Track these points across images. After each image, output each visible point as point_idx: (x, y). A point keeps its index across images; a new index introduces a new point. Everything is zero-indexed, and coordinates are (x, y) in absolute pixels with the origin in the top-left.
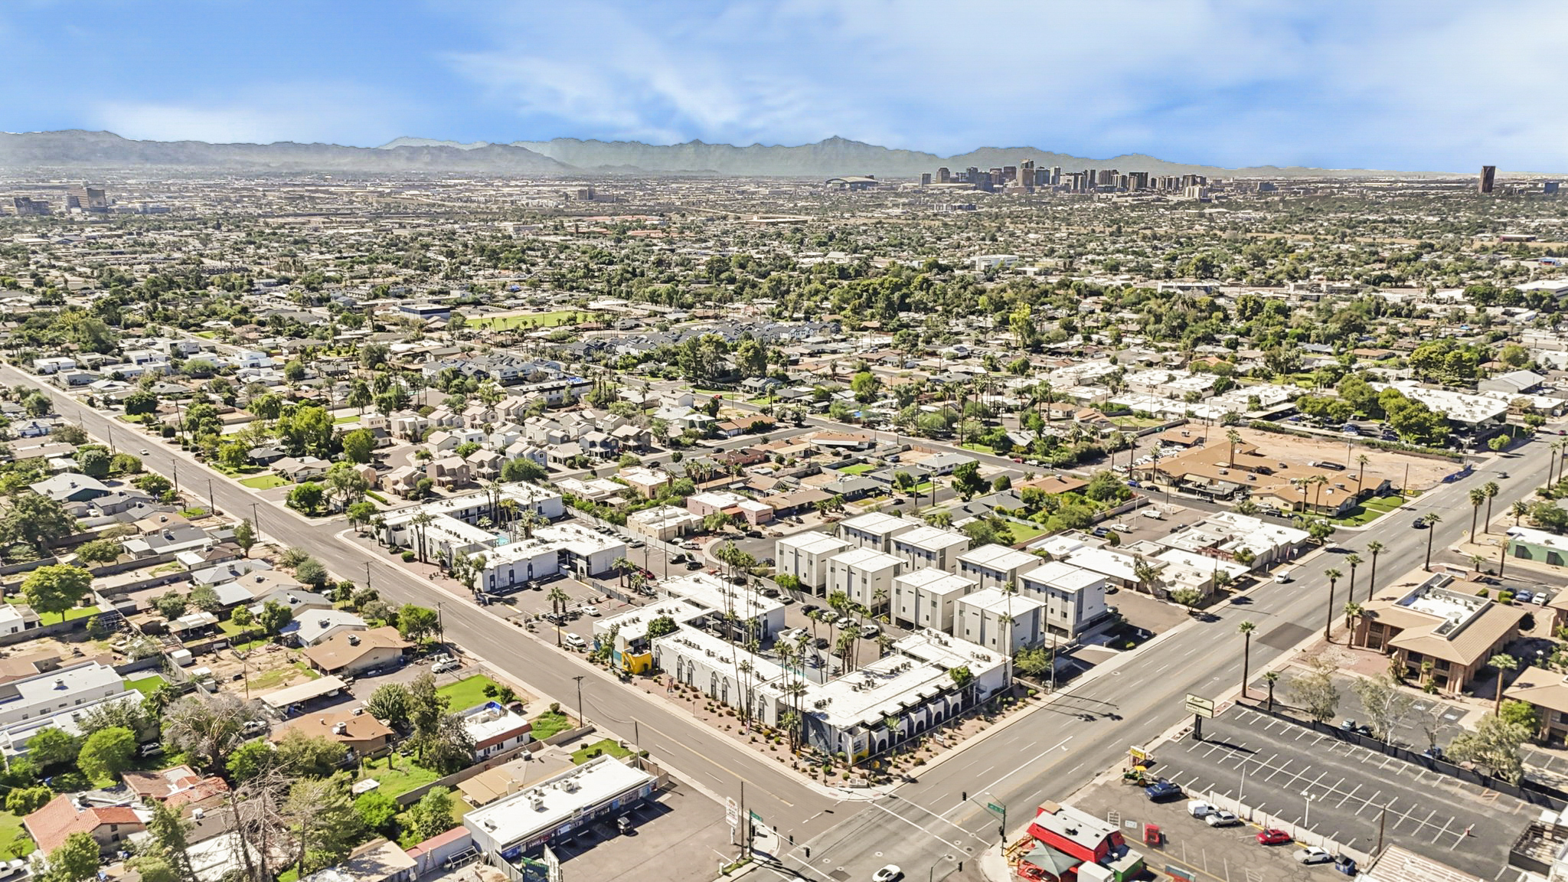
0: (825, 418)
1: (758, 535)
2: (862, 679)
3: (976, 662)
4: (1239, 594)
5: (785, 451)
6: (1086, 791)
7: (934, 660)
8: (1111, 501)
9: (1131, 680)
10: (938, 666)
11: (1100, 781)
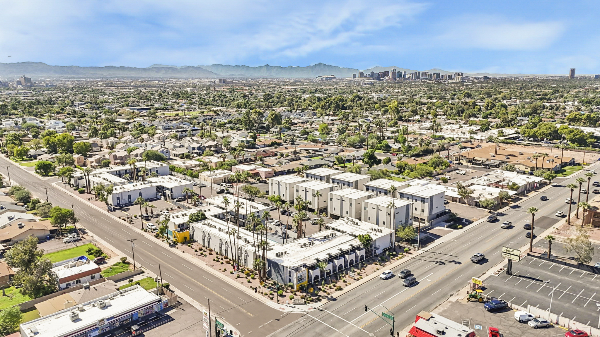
0: (306, 142)
1: (265, 182)
2: (306, 241)
3: (373, 232)
4: (513, 204)
5: (285, 152)
6: (445, 306)
7: (349, 232)
8: (440, 167)
9: (463, 243)
10: (352, 235)
11: (453, 299)
